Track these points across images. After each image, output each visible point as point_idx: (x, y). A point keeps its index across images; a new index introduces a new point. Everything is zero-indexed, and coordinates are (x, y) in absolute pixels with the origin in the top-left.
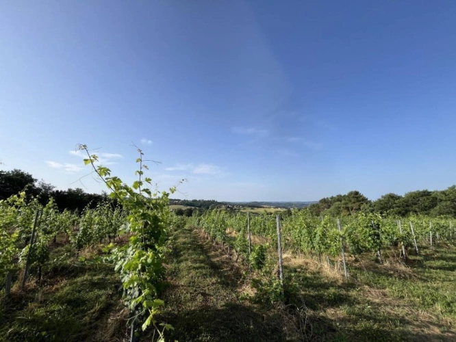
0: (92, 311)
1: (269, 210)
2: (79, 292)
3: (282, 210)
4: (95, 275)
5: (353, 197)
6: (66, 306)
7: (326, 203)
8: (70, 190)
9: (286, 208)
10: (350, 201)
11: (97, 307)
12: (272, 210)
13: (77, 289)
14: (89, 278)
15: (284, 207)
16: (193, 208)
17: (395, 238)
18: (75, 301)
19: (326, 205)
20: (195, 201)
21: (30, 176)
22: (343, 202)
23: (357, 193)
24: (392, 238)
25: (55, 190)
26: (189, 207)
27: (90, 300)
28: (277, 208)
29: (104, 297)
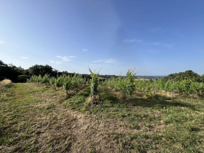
1: (140, 80)
3: (148, 80)
5: (188, 74)
7: (172, 76)
8: (63, 71)
9: (149, 79)
10: (186, 75)
12: (142, 79)
15: (148, 78)
16: (105, 78)
17: (198, 89)
19: (172, 77)
20: (106, 75)
21: (51, 67)
22: (182, 76)
23: (190, 71)
24: (197, 89)
25: (59, 71)
26: (103, 78)
28: (145, 78)
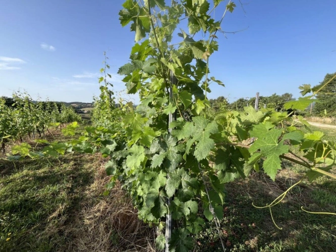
0: (55, 214)
2: (23, 191)
4: (38, 168)
6: (10, 215)
11: (61, 207)
13: (18, 188)
14: (31, 173)
18: (21, 205)
27: (44, 200)
29: (63, 194)
